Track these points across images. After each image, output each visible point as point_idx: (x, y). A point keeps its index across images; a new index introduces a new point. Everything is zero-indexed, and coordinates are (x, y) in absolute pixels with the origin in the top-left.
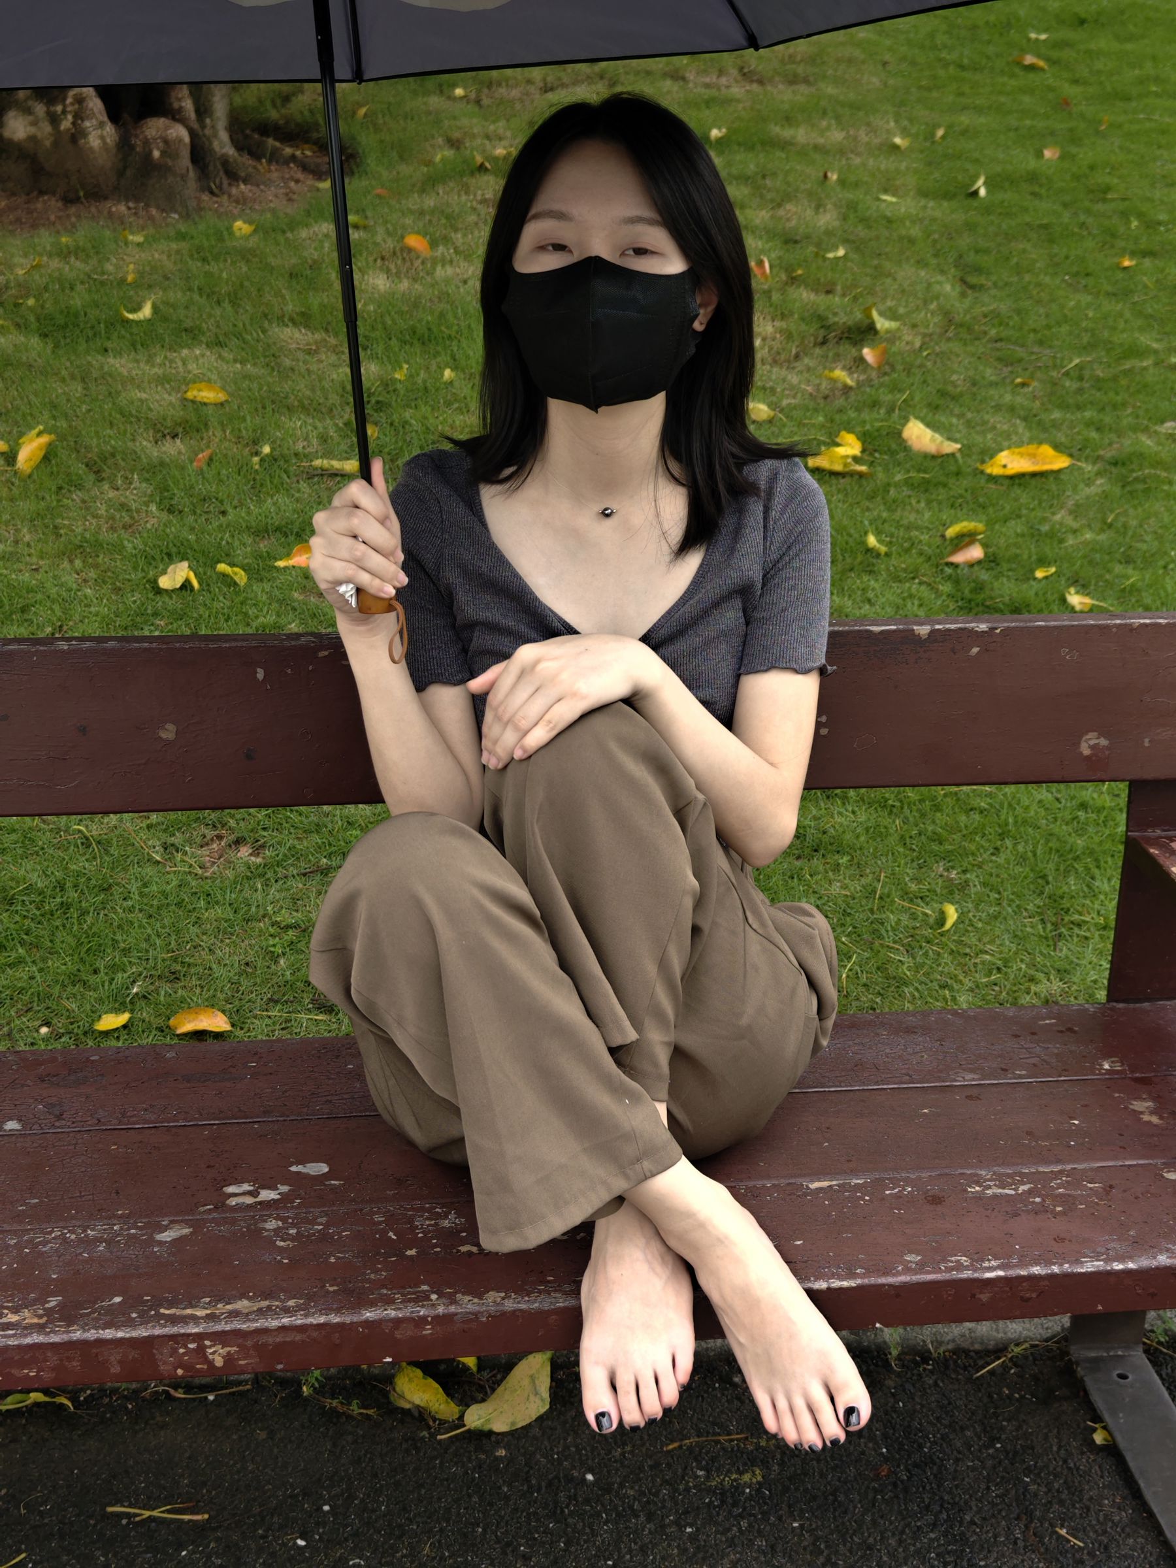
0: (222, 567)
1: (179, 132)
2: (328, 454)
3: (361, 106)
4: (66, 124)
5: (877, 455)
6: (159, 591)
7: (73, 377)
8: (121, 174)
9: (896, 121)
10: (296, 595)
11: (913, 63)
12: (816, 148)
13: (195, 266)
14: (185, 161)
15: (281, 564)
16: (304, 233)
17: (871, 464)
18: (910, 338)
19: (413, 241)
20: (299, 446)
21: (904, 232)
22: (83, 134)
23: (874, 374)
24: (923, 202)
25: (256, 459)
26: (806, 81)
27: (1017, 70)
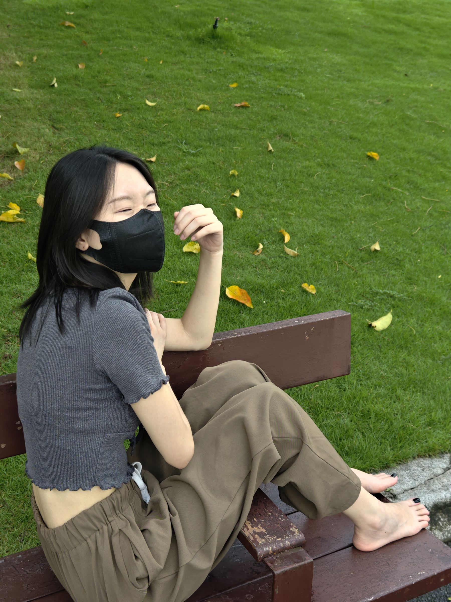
5: (27, 212)
9: (16, 53)
11: (20, 26)
17: (25, 217)
18: (34, 155)
21: (25, 106)
23: (21, 174)
24: (32, 90)
27: (63, 28)
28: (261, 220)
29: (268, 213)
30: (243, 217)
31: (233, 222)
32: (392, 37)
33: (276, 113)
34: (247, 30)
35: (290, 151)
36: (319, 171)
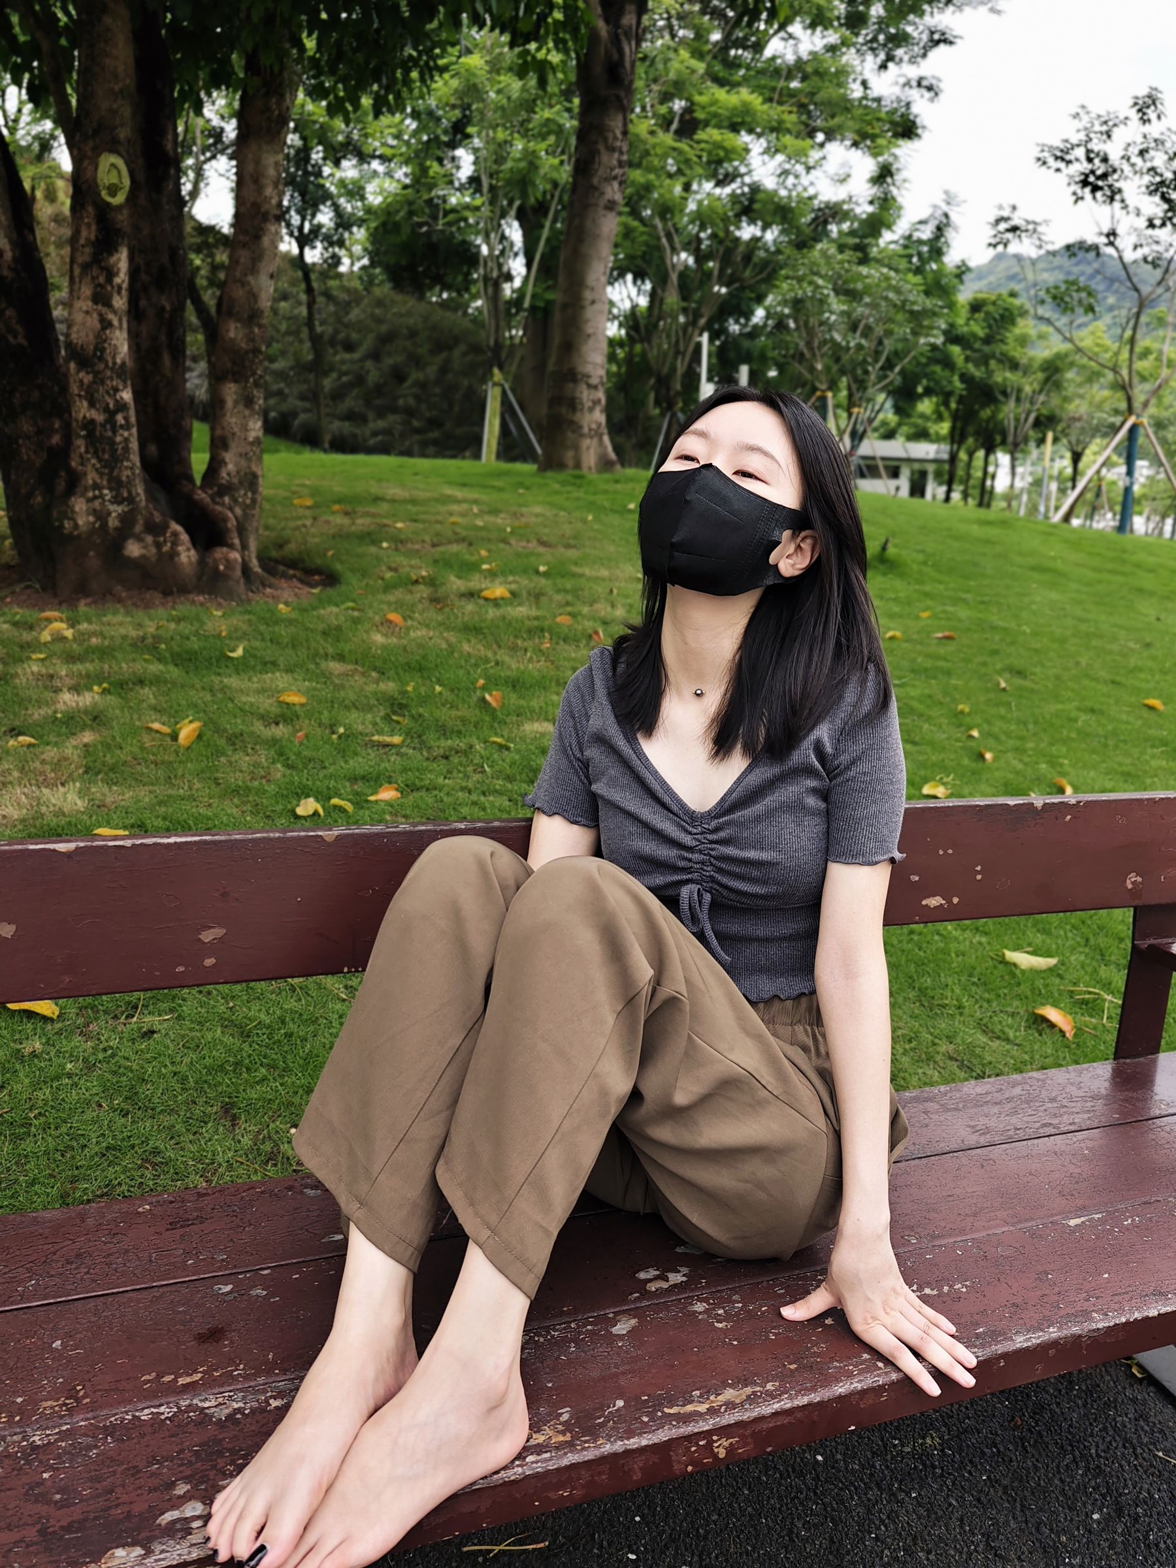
0: (335, 801)
1: (235, 556)
2: (381, 733)
3: (327, 550)
4: (166, 548)
6: (297, 817)
7: (203, 688)
8: (199, 578)
10: (388, 817)
11: (627, 541)
12: (597, 578)
13: (262, 628)
14: (238, 573)
15: (372, 798)
16: (322, 612)
19: (392, 616)
20: (360, 728)
22: (178, 554)
25: (335, 737)
26: (574, 547)
28: (1020, 766)
29: (1026, 759)
30: (995, 759)
31: (980, 765)
32: (1120, 579)
33: (995, 647)
34: (921, 557)
35: (1032, 691)
36: (1083, 717)
